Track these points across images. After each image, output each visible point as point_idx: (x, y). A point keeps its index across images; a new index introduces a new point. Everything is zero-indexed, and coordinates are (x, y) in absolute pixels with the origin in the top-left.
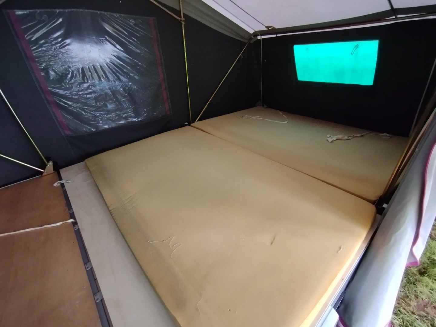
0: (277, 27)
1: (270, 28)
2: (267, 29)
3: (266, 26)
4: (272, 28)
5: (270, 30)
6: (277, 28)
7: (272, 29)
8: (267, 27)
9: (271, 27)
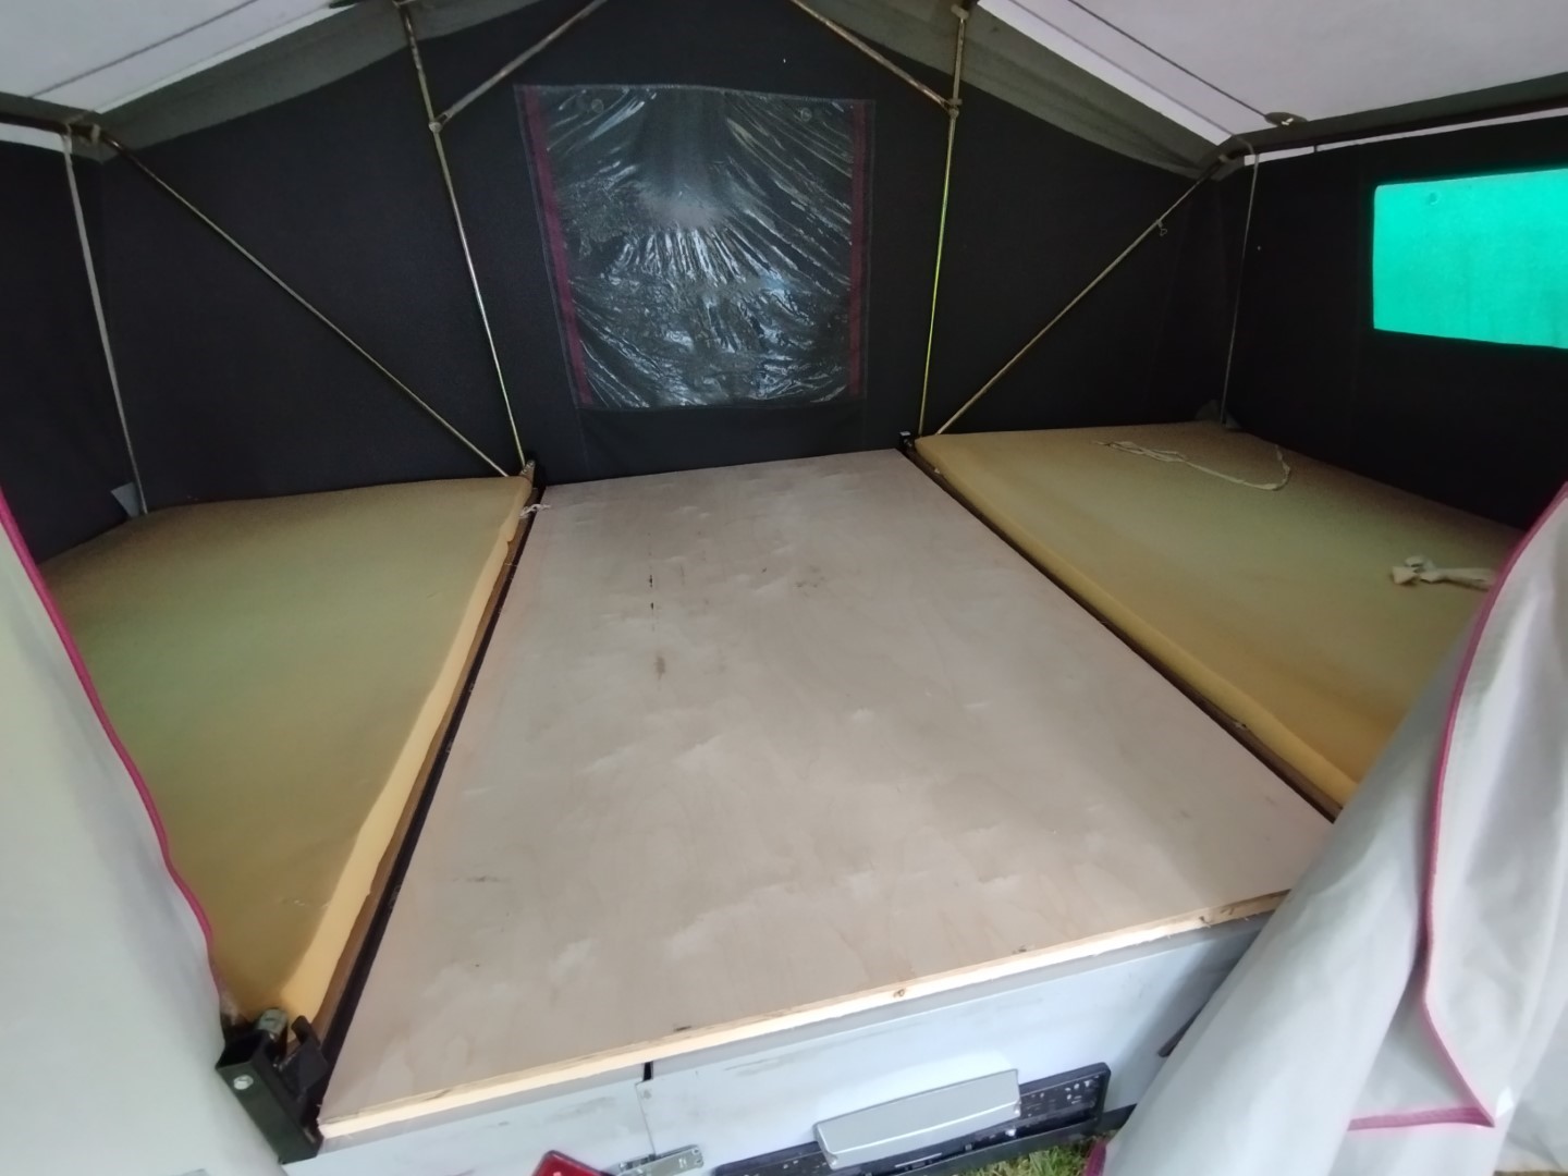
0: (1311, 116)
1: (1285, 120)
2: (1271, 126)
3: (1266, 112)
4: (1290, 120)
5: (1287, 131)
6: (1310, 118)
7: (1291, 124)
8: (1270, 118)
9: (1285, 116)
